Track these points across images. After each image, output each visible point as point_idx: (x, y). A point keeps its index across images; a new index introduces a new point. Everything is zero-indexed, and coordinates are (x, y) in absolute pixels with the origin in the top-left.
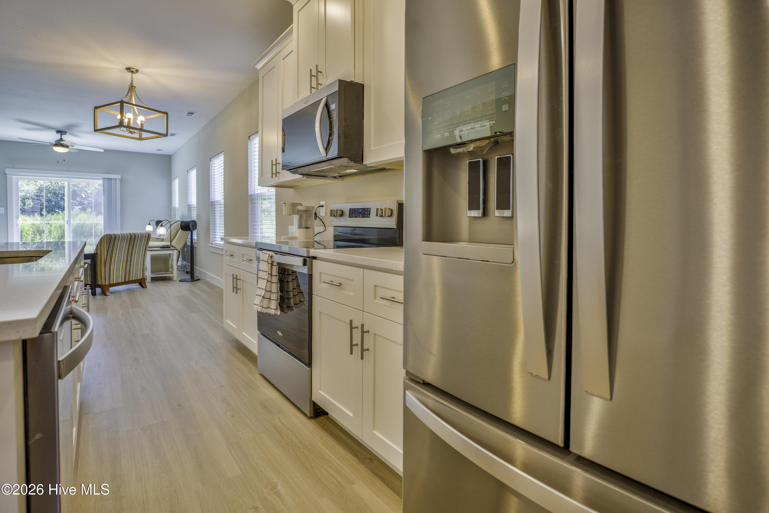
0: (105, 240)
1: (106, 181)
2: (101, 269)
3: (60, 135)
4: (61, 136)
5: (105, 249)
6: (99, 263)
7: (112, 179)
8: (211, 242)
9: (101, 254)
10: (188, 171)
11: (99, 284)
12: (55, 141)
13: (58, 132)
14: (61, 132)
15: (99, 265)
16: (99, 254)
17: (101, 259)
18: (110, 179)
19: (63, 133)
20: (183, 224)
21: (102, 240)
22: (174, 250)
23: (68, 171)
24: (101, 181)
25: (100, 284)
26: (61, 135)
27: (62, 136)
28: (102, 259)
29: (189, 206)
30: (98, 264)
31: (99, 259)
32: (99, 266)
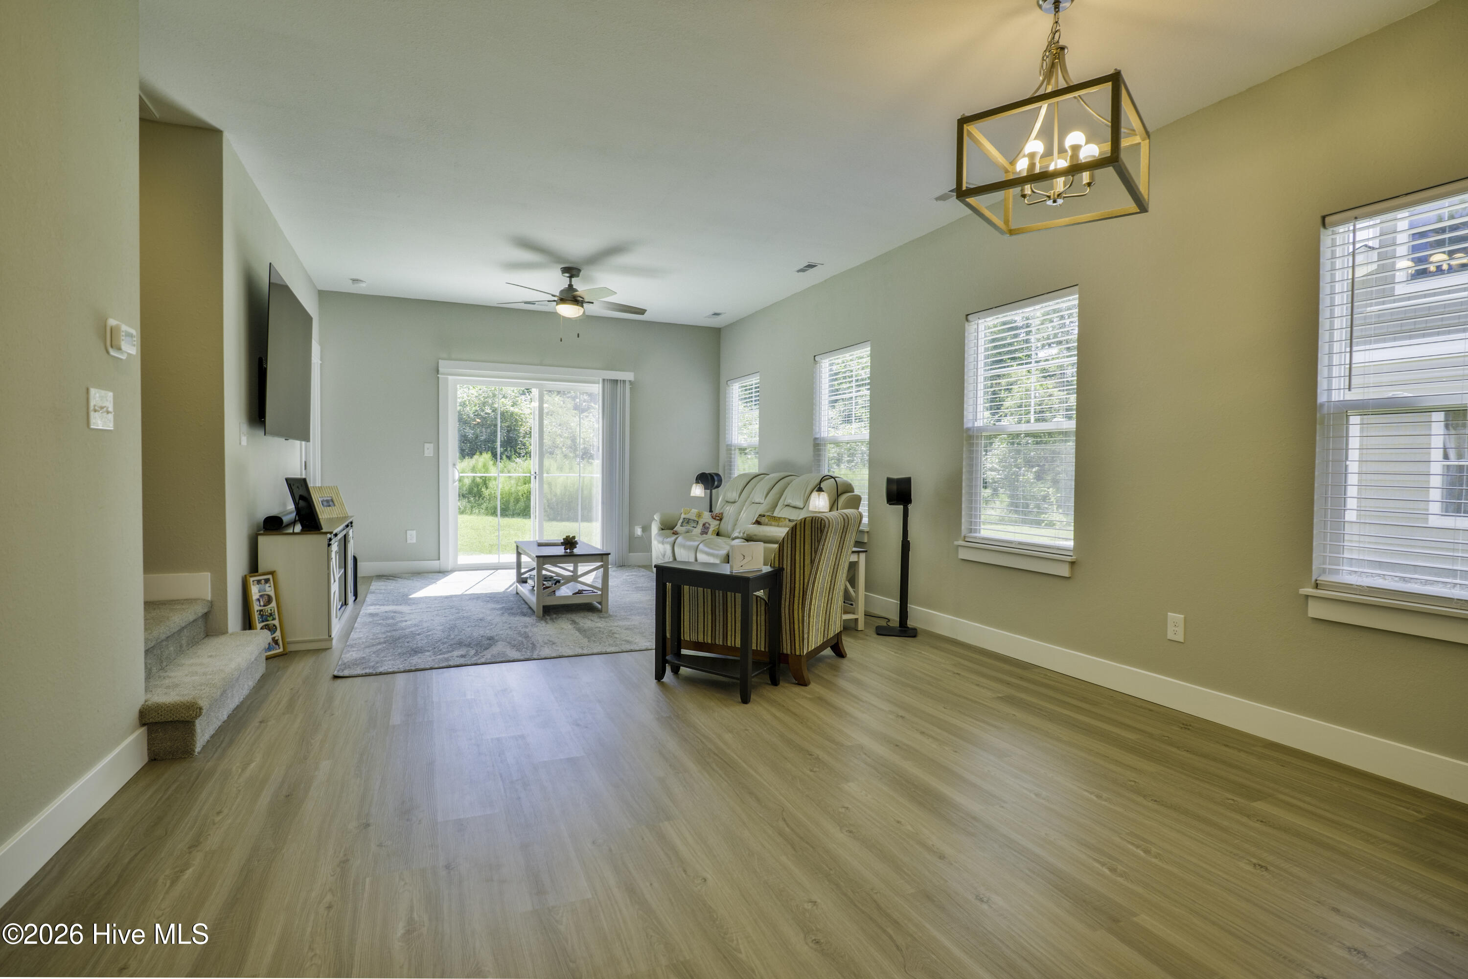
0: (808, 532)
1: (608, 386)
2: (791, 611)
3: (568, 279)
4: (570, 281)
5: (806, 558)
6: (788, 596)
7: (617, 380)
8: (963, 534)
9: (793, 572)
10: (815, 356)
11: (785, 652)
12: (559, 291)
13: (565, 270)
14: (571, 271)
15: (788, 600)
16: (789, 571)
17: (793, 585)
18: (615, 382)
19: (574, 272)
20: (894, 487)
21: (798, 533)
22: (861, 554)
23: (541, 364)
24: (597, 385)
25: (789, 652)
26: (571, 277)
27: (573, 279)
28: (797, 585)
29: (816, 439)
30: (784, 596)
31: (788, 585)
32: (787, 604)
